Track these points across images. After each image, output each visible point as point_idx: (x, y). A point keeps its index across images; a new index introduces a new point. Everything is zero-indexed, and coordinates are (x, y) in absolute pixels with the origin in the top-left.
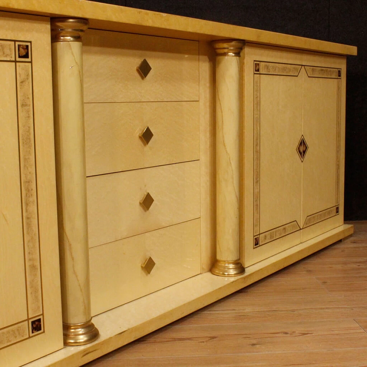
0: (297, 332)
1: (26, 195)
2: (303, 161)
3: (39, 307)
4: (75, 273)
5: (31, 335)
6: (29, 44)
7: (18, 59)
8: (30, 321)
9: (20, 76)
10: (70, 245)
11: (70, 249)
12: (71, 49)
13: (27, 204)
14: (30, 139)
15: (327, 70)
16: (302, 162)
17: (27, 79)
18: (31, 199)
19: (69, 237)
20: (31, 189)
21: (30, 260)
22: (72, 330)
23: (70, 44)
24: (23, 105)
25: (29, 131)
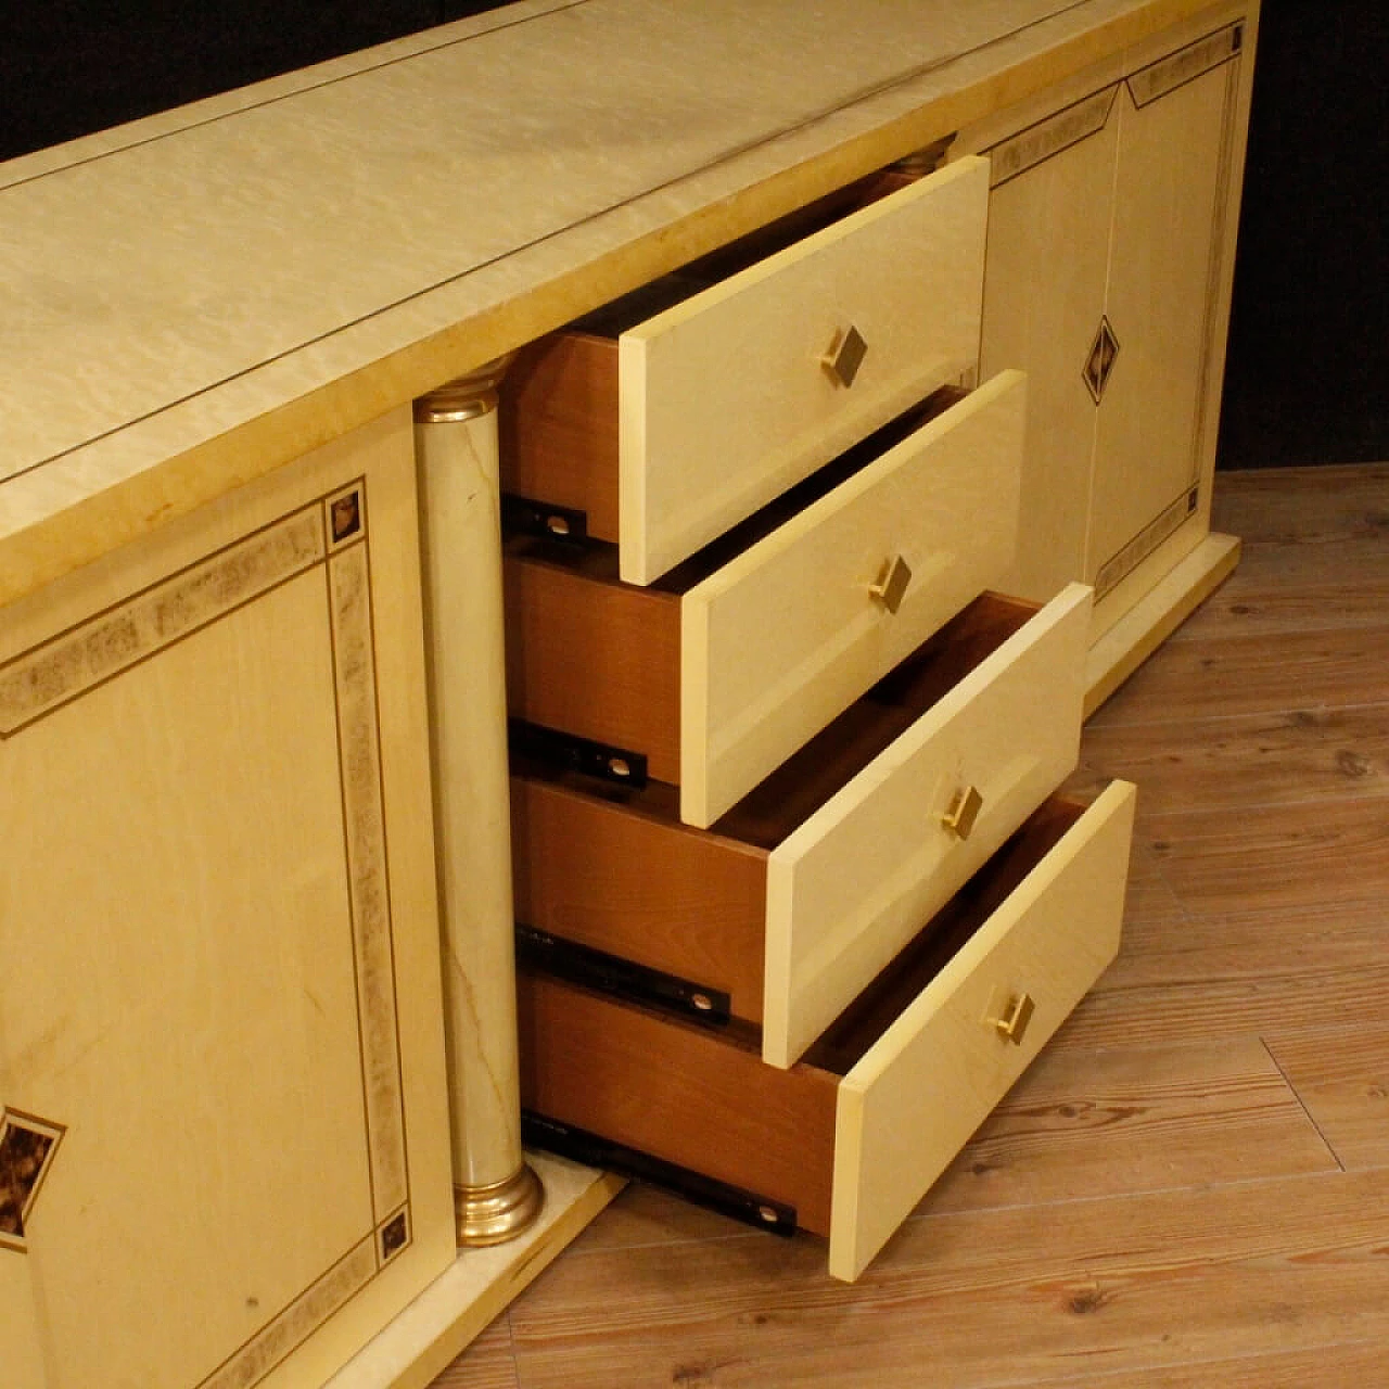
0: (1100, 1104)
1: (364, 913)
2: (1101, 404)
3: (399, 1188)
4: (482, 1057)
5: (383, 1262)
6: (358, 487)
7: (333, 547)
8: (380, 1231)
9: (339, 595)
10: (469, 989)
11: (470, 1000)
12: (470, 442)
13: (366, 938)
14: (368, 759)
15: (1196, 52)
16: (1097, 404)
17: (358, 591)
18: (375, 921)
19: (464, 969)
20: (373, 893)
21: (376, 1078)
22: (471, 1206)
23: (466, 429)
24: (348, 674)
25: (365, 740)
